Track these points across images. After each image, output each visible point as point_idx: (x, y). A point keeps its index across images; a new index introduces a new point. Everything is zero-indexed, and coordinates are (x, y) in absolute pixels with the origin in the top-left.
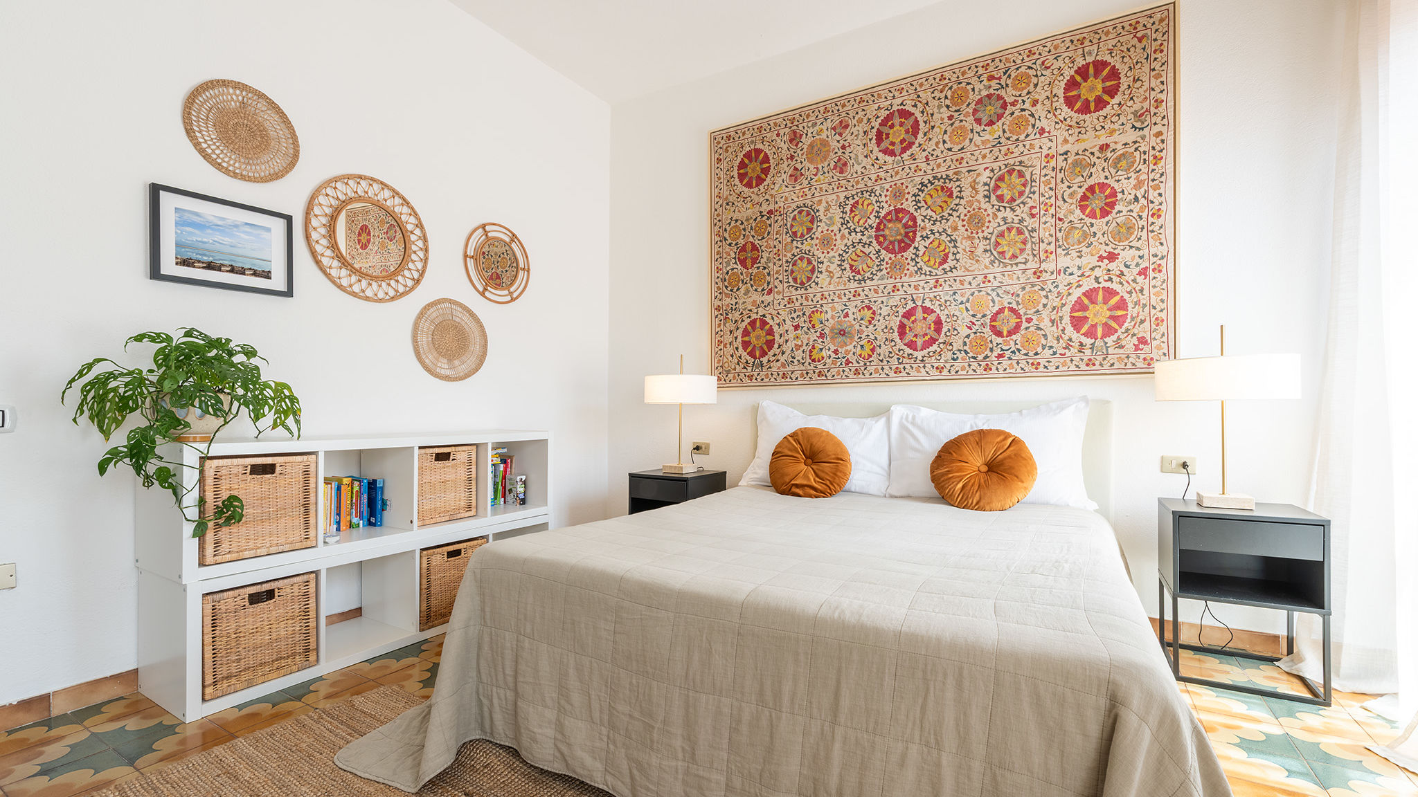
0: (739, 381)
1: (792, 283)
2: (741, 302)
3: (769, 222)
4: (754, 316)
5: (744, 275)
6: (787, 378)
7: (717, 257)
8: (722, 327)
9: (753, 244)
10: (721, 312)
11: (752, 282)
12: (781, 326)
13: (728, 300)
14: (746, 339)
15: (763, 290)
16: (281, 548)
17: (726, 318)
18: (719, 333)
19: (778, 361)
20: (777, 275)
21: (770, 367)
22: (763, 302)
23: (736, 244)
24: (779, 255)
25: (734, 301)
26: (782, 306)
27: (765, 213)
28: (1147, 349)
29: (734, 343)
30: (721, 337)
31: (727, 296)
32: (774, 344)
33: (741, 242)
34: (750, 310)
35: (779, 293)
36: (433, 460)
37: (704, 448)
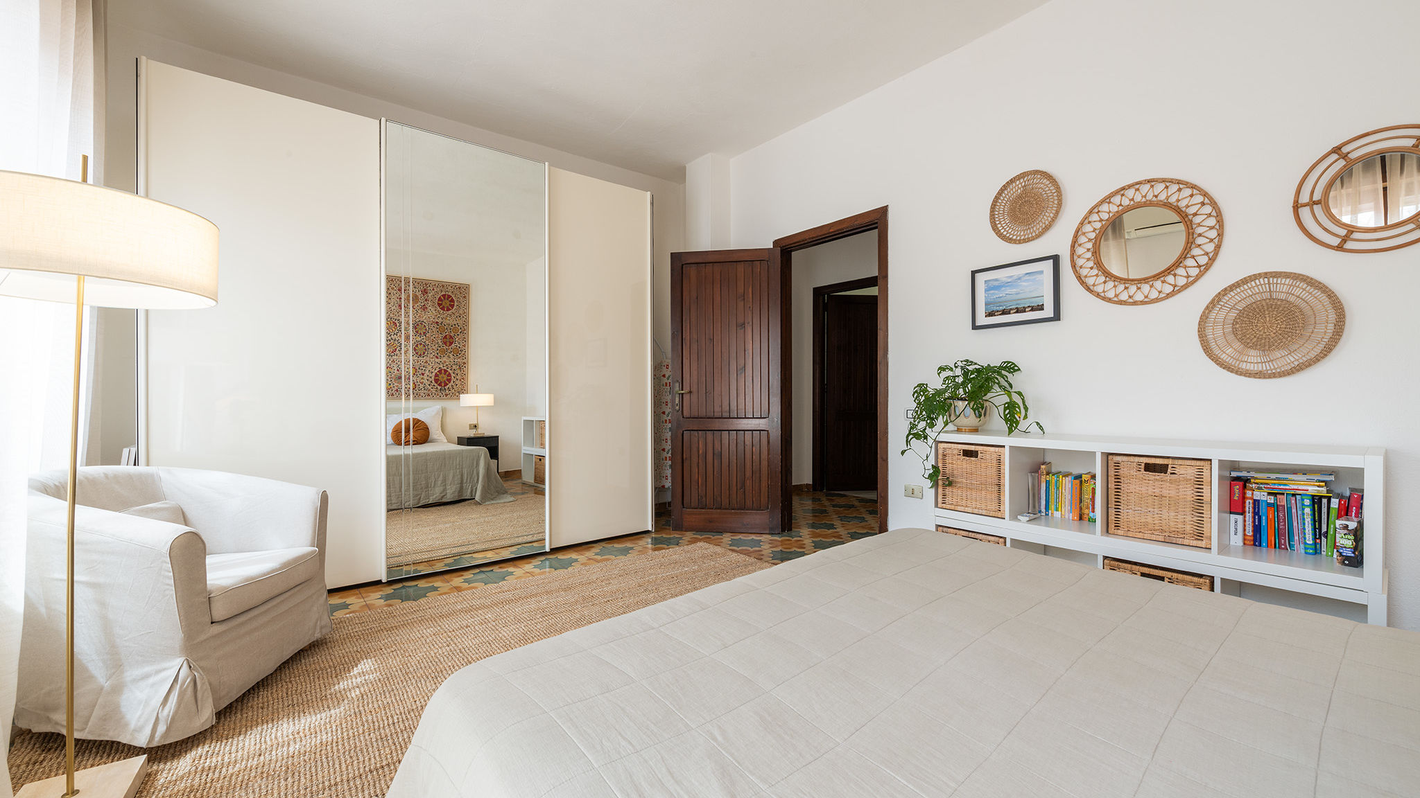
16: (981, 512)
36: (1143, 470)
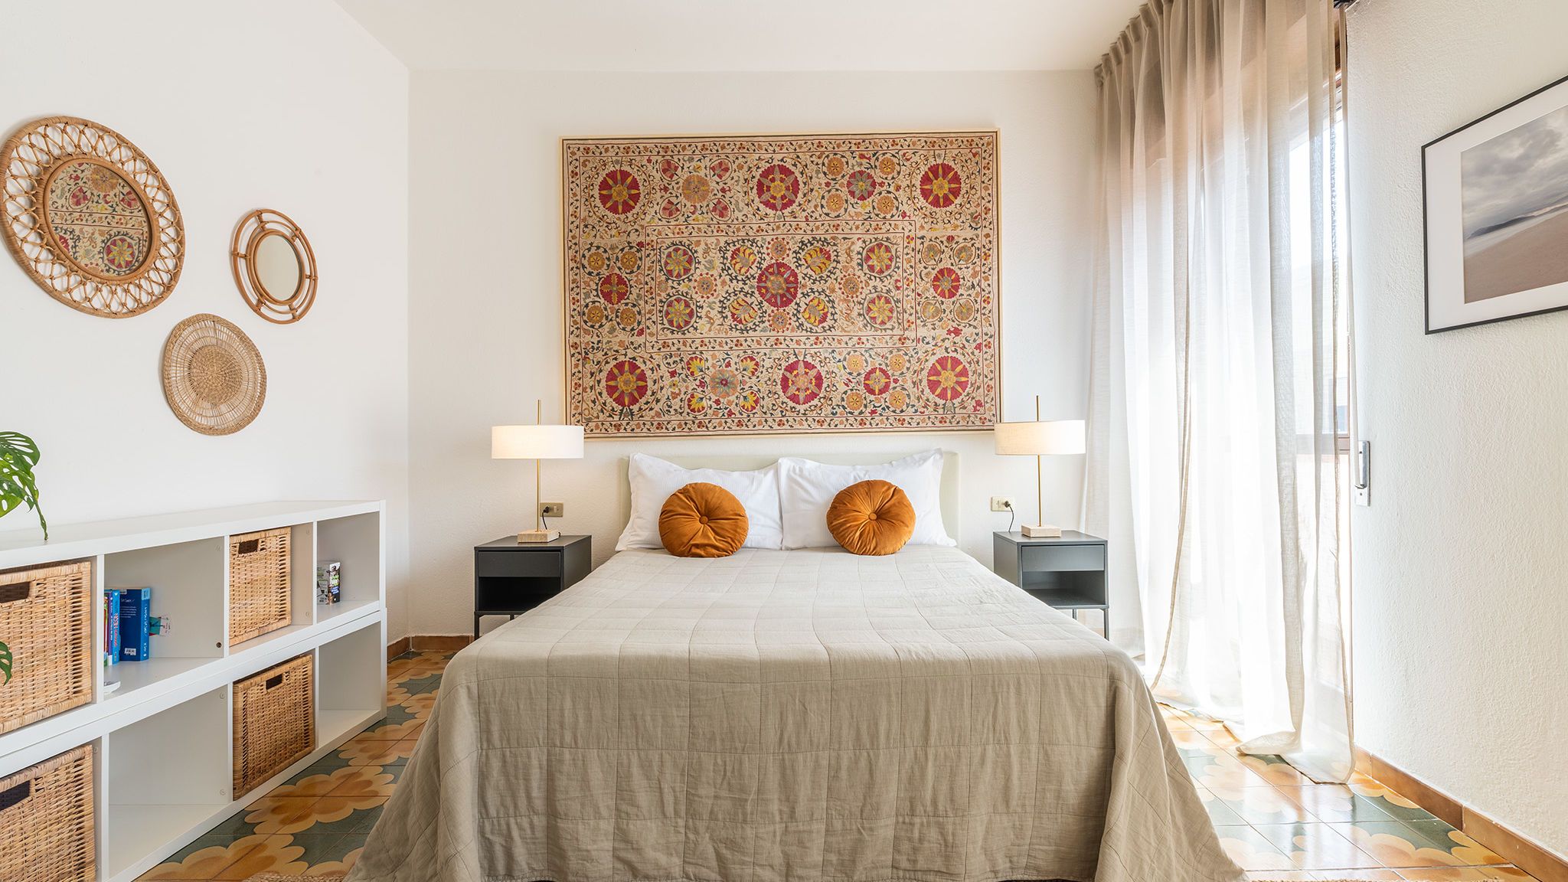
0: (604, 431)
1: (667, 326)
2: (605, 341)
3: (639, 255)
4: (621, 359)
5: (609, 310)
6: (662, 428)
7: (572, 287)
8: (580, 368)
9: (619, 277)
10: (579, 350)
11: (618, 320)
12: (655, 371)
13: (588, 338)
14: (612, 383)
15: (633, 329)
17: (585, 358)
18: (577, 374)
19: (651, 409)
20: (650, 315)
21: (642, 416)
22: (632, 343)
23: (598, 274)
24: (652, 294)
25: (595, 339)
26: (655, 350)
27: (635, 245)
28: (982, 410)
29: (597, 387)
30: (579, 379)
31: (586, 332)
32: (647, 391)
33: (605, 273)
34: (617, 351)
35: (652, 335)
36: (237, 553)
37: (555, 510)
